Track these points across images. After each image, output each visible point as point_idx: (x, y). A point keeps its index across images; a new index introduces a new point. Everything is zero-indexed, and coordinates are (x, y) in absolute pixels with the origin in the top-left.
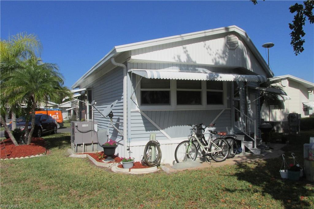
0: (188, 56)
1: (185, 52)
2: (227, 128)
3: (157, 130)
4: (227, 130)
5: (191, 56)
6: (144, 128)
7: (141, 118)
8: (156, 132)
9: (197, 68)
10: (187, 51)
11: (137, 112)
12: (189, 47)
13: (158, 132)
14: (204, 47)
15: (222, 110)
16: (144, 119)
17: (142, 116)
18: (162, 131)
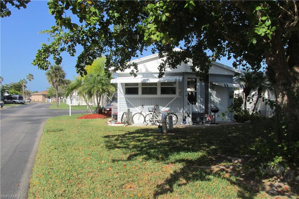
0: (147, 69)
1: (145, 67)
2: (178, 108)
3: (134, 107)
4: (178, 109)
5: (148, 69)
6: (127, 106)
7: (125, 101)
8: (133, 108)
9: (153, 75)
10: (145, 66)
11: (123, 98)
12: (147, 64)
13: (134, 108)
14: (157, 63)
15: (174, 98)
16: (127, 101)
17: (126, 100)
18: (136, 108)
